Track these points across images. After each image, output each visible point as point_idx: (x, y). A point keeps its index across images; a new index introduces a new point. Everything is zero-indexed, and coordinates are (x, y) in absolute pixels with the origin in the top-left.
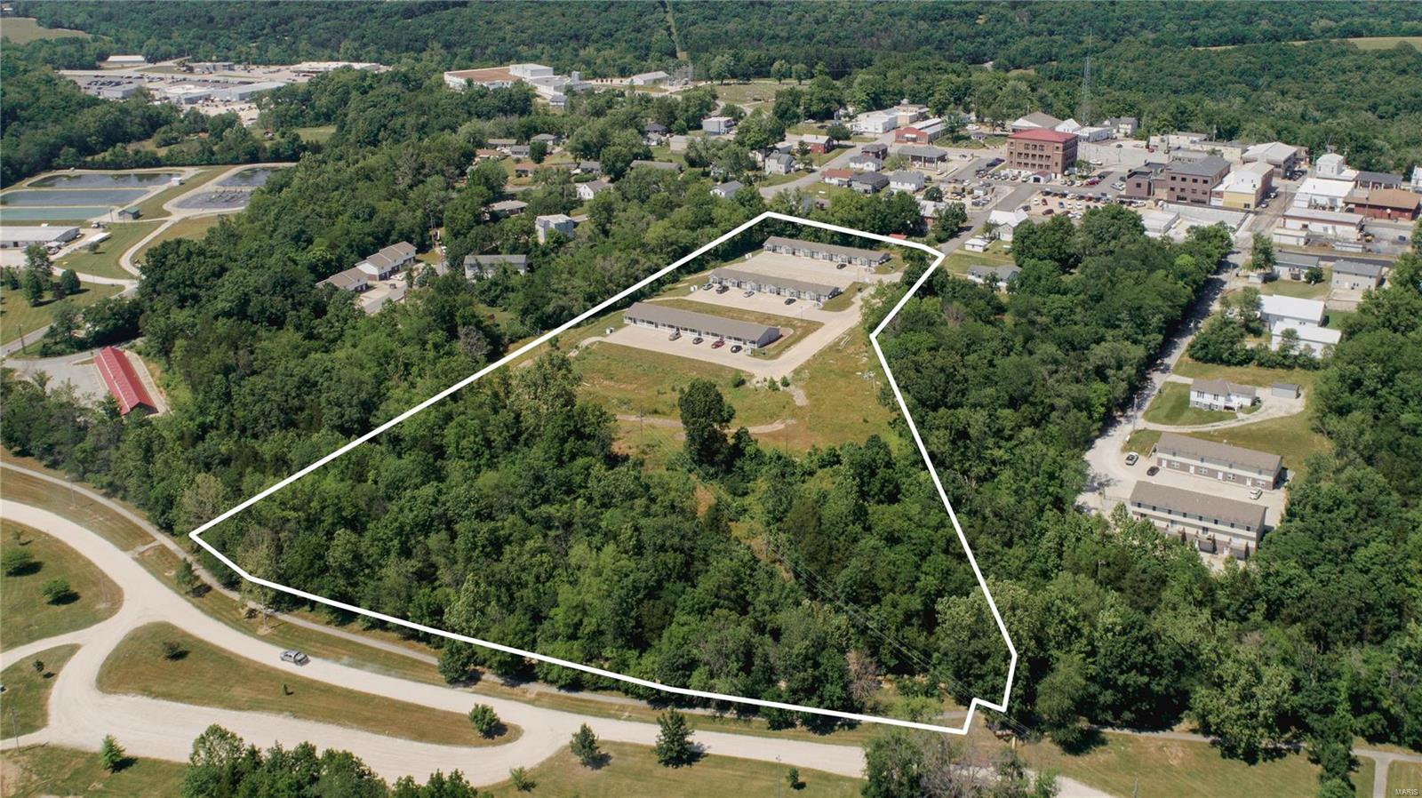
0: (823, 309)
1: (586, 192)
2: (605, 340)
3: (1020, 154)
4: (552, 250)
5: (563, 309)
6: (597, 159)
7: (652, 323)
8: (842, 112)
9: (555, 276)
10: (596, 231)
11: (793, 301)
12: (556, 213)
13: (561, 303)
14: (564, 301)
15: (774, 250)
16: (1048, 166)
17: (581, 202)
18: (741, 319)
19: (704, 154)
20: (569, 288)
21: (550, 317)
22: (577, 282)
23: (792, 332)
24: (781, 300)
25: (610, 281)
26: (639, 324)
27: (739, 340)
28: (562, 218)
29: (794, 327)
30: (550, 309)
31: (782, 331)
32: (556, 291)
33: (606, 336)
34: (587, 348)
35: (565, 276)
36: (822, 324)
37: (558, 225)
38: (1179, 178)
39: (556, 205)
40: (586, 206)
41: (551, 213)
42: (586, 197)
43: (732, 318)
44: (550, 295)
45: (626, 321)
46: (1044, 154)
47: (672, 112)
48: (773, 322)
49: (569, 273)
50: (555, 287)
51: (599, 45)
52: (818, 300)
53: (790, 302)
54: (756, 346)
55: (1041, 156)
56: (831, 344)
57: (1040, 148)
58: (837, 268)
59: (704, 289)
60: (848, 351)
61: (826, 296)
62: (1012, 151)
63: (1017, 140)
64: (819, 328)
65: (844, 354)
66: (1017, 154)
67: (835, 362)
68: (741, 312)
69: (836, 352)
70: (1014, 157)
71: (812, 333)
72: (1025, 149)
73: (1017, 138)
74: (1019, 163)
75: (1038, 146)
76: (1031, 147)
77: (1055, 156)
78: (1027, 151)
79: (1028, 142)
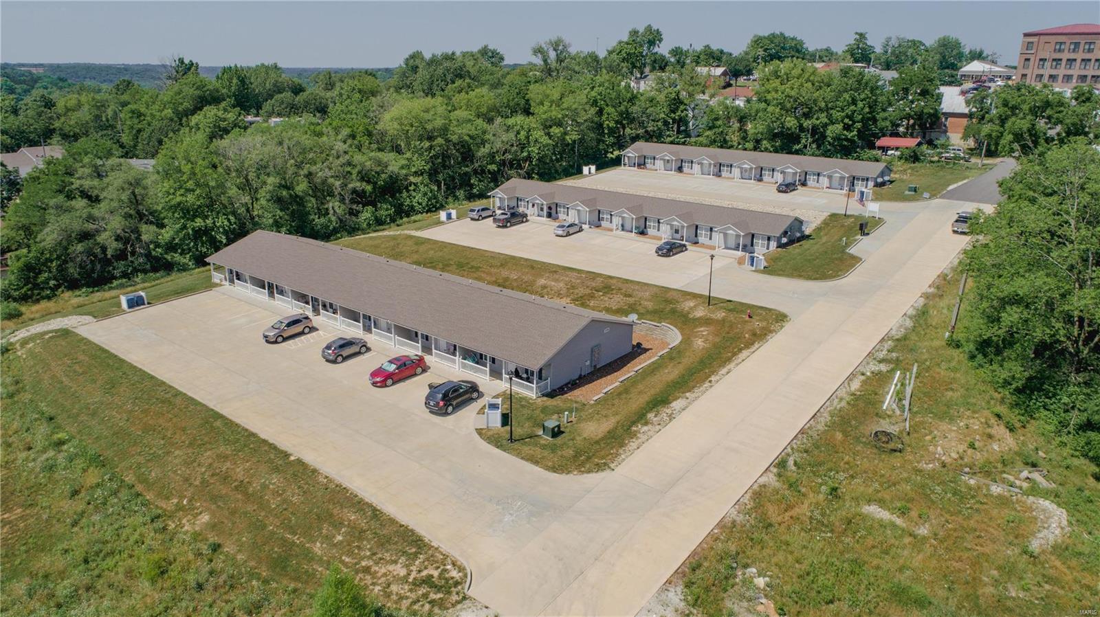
0: (767, 270)
2: (90, 327)
3: (1043, 61)
11: (682, 248)
15: (641, 165)
18: (526, 288)
23: (674, 337)
24: (648, 246)
26: (240, 289)
27: (479, 358)
29: (684, 321)
31: (643, 332)
33: (106, 316)
36: (781, 318)
46: (1093, 56)
48: (616, 301)
52: (748, 247)
53: (670, 250)
54: (529, 392)
55: (1086, 61)
56: (843, 404)
57: (1087, 47)
58: (779, 191)
59: (472, 219)
60: (936, 446)
61: (769, 239)
62: (1028, 56)
63: (1042, 37)
64: (771, 332)
65: (923, 465)
66: (1037, 61)
67: (899, 521)
68: (532, 267)
69: (879, 448)
70: (1031, 67)
71: (747, 346)
72: (1055, 50)
73: (1041, 34)
74: (1040, 77)
75: (1083, 44)
76: (1067, 47)
78: (1059, 56)
79: (1062, 39)
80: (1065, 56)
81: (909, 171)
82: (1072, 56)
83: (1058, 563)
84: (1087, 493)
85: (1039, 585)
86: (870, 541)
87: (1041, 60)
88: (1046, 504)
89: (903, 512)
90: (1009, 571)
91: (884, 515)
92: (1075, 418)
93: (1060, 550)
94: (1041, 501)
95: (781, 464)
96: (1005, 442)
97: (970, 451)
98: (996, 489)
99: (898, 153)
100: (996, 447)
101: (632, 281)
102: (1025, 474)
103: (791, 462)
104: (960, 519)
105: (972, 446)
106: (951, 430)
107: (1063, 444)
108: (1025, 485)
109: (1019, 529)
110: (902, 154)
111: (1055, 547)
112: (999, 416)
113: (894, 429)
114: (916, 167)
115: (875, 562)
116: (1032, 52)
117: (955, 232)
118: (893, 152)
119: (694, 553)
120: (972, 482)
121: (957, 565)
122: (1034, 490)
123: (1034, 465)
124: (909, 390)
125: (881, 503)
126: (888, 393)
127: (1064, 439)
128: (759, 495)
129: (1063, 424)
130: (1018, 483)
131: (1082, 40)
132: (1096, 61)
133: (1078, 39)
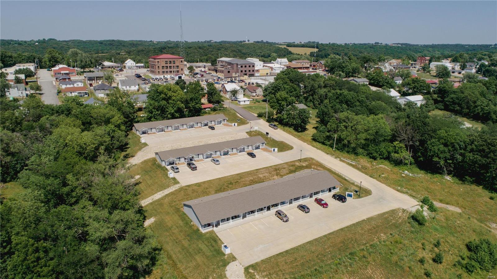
3: (163, 67)
62: (159, 66)
64: (318, 161)
66: (161, 67)
72: (166, 64)
73: (160, 59)
74: (163, 72)
75: (172, 62)
76: (168, 62)
77: (181, 65)
78: (167, 65)
79: (166, 60)
80: (169, 65)
131: (172, 60)
132: (177, 66)
133: (170, 60)
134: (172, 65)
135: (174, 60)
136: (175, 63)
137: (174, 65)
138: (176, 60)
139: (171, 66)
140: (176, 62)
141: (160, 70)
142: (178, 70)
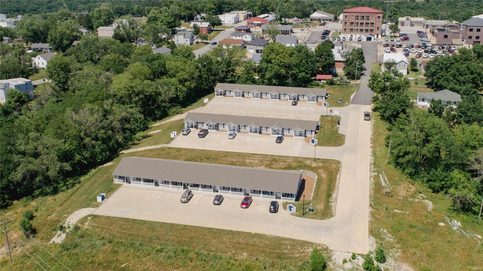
0: (319, 144)
1: (40, 62)
2: (98, 212)
3: (352, 23)
4: (14, 109)
5: (33, 175)
6: (45, 42)
7: (150, 181)
8: (198, 17)
9: (21, 136)
10: (57, 88)
11: (282, 138)
12: (15, 77)
13: (31, 167)
14: (35, 165)
15: (224, 95)
16: (372, 30)
17: (36, 70)
18: (244, 164)
19: (131, 31)
20: (40, 148)
21: (19, 184)
22: (48, 139)
24: (270, 139)
25: (86, 135)
26: (134, 184)
28: (21, 81)
29: (312, 169)
30: (18, 175)
32: (24, 154)
33: (97, 206)
34: (77, 228)
35: (32, 134)
36: (339, 162)
37: (18, 87)
38: (475, 29)
39: (15, 70)
40: (41, 72)
41: (10, 77)
42: (41, 66)
43: (232, 163)
44: (16, 158)
45: (116, 181)
46: (369, 22)
47: (89, 20)
49: (38, 130)
50: (22, 148)
51: (30, 13)
53: (279, 140)
54: (291, 201)
55: (367, 24)
56: (373, 186)
57: (367, 18)
58: (293, 105)
59: (183, 135)
60: (400, 193)
61: (312, 131)
62: (346, 21)
63: (350, 13)
64: (339, 168)
65: (399, 198)
66: (350, 23)
67: (402, 212)
68: (239, 156)
69: (388, 196)
70: (347, 26)
71: (337, 174)
72: (356, 19)
73: (349, 12)
74: (351, 30)
75: (365, 17)
76: (360, 18)
77: (377, 23)
78: (357, 21)
79: (357, 14)
80: (360, 21)
81: (331, 89)
82: (362, 21)
83: (434, 213)
84: (433, 197)
85: (433, 218)
86: (400, 217)
87: (351, 23)
88: (427, 201)
89: (402, 210)
90: (426, 217)
91: (399, 211)
92: (425, 179)
93: (434, 210)
94: (426, 201)
95: (371, 205)
96: (413, 189)
97: (407, 192)
98: (416, 200)
99: (325, 82)
100: (412, 190)
101: (282, 156)
102: (420, 195)
103: (373, 204)
104: (413, 208)
105: (407, 191)
106: (401, 188)
107: (424, 186)
108: (421, 198)
109: (425, 207)
110: (327, 82)
111: (432, 210)
112: (410, 182)
113: (389, 191)
114: (333, 87)
115: (403, 221)
116: (347, 19)
117: (365, 120)
118: (323, 81)
119: (369, 229)
120: (411, 200)
121: (418, 218)
122: (423, 199)
123: (421, 193)
124: (386, 179)
125: (397, 209)
126: (381, 181)
127: (424, 185)
128: (372, 214)
129: (423, 181)
130: (420, 198)
131: (365, 15)
132: (371, 23)
133: (363, 15)
134: (365, 21)
135: (368, 15)
136: (368, 19)
137: (367, 22)
138: (370, 15)
139: (363, 23)
140: (370, 18)
141: (347, 28)
142: (372, 28)
